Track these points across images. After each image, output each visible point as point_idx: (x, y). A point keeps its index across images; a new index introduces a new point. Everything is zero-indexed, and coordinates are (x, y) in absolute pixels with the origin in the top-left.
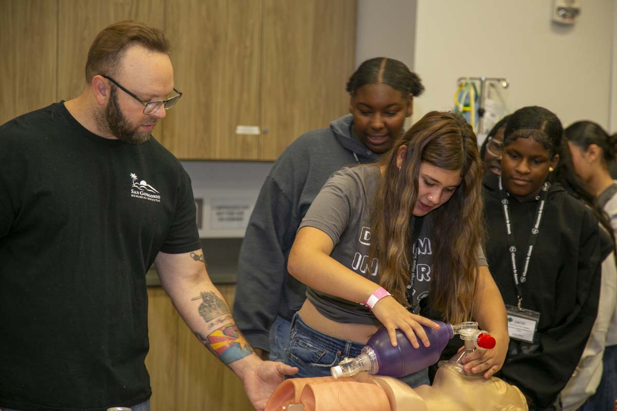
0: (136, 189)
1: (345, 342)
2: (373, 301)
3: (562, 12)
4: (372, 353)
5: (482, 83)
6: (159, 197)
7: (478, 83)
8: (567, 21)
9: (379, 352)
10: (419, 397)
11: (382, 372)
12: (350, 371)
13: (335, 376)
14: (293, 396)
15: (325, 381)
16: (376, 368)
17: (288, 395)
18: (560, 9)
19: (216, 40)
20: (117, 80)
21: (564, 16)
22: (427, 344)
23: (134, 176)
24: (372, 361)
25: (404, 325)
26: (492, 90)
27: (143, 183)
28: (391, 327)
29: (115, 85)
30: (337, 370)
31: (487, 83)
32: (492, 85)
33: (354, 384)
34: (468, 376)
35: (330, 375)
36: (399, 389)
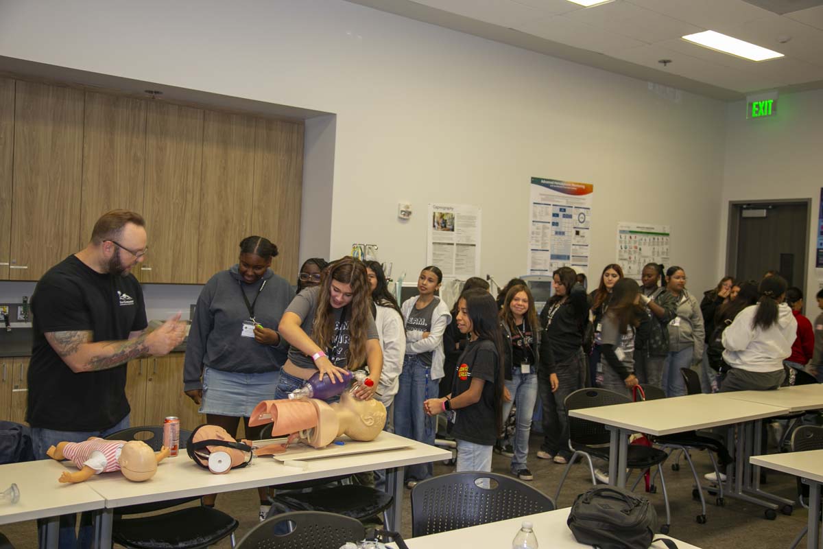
0: (122, 300)
1: (303, 380)
2: (316, 356)
3: (403, 213)
4: (310, 386)
5: (365, 247)
6: (132, 301)
7: (363, 247)
8: (405, 217)
9: (314, 386)
10: (332, 409)
11: (315, 397)
12: (298, 396)
13: (290, 399)
14: (266, 410)
15: (283, 402)
16: (312, 394)
17: (263, 410)
18: (402, 211)
19: (227, 222)
20: (120, 243)
21: (404, 215)
22: (342, 381)
23: (119, 292)
24: (310, 392)
25: (329, 371)
26: (370, 250)
27: (124, 295)
28: (322, 371)
29: (118, 246)
30: (292, 396)
31: (367, 247)
32: (370, 248)
33: (299, 403)
34: (358, 398)
35: (287, 398)
36: (322, 405)
